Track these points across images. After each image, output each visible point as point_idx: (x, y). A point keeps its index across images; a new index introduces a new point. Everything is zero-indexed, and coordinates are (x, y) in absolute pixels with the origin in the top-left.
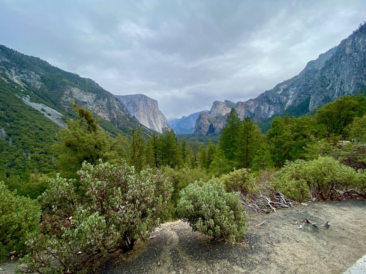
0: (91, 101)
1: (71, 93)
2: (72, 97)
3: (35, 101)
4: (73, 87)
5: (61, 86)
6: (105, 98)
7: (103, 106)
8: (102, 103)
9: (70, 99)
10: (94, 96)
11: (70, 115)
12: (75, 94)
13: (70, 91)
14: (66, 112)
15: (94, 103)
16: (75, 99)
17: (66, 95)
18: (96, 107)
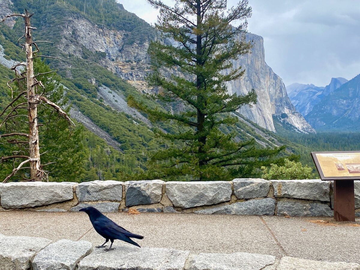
0: (114, 51)
1: (73, 33)
2: (77, 44)
3: (14, 57)
4: (78, 18)
5: (54, 18)
6: (145, 41)
7: (139, 60)
8: (138, 54)
9: (73, 47)
10: (120, 36)
11: (80, 87)
12: (82, 34)
13: (72, 28)
14: (68, 80)
15: (120, 54)
16: (83, 47)
17: (66, 39)
18: (123, 66)
